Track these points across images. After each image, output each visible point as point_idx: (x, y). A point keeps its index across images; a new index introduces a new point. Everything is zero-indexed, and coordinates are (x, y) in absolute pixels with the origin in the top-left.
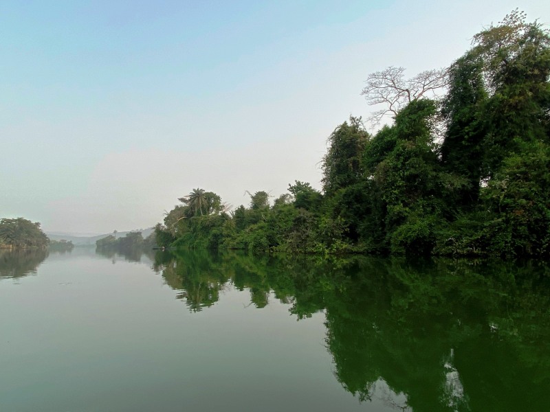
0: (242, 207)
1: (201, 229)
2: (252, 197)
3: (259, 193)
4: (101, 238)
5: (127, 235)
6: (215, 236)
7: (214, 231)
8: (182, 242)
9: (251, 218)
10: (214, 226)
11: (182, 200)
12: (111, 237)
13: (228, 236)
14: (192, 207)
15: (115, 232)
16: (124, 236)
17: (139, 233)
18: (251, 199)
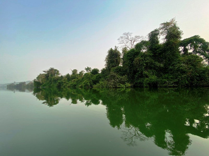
0: (68, 74)
1: (53, 81)
2: (72, 71)
3: (75, 70)
4: (9, 84)
5: (20, 83)
6: (59, 83)
7: (59, 81)
8: (45, 85)
9: (72, 77)
10: (58, 80)
11: (44, 71)
12: (13, 84)
13: (65, 83)
14: (48, 74)
15: (15, 82)
16: (18, 84)
17: (25, 83)
18: (72, 72)
